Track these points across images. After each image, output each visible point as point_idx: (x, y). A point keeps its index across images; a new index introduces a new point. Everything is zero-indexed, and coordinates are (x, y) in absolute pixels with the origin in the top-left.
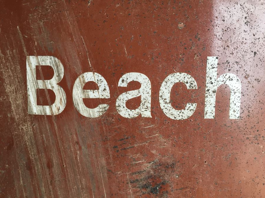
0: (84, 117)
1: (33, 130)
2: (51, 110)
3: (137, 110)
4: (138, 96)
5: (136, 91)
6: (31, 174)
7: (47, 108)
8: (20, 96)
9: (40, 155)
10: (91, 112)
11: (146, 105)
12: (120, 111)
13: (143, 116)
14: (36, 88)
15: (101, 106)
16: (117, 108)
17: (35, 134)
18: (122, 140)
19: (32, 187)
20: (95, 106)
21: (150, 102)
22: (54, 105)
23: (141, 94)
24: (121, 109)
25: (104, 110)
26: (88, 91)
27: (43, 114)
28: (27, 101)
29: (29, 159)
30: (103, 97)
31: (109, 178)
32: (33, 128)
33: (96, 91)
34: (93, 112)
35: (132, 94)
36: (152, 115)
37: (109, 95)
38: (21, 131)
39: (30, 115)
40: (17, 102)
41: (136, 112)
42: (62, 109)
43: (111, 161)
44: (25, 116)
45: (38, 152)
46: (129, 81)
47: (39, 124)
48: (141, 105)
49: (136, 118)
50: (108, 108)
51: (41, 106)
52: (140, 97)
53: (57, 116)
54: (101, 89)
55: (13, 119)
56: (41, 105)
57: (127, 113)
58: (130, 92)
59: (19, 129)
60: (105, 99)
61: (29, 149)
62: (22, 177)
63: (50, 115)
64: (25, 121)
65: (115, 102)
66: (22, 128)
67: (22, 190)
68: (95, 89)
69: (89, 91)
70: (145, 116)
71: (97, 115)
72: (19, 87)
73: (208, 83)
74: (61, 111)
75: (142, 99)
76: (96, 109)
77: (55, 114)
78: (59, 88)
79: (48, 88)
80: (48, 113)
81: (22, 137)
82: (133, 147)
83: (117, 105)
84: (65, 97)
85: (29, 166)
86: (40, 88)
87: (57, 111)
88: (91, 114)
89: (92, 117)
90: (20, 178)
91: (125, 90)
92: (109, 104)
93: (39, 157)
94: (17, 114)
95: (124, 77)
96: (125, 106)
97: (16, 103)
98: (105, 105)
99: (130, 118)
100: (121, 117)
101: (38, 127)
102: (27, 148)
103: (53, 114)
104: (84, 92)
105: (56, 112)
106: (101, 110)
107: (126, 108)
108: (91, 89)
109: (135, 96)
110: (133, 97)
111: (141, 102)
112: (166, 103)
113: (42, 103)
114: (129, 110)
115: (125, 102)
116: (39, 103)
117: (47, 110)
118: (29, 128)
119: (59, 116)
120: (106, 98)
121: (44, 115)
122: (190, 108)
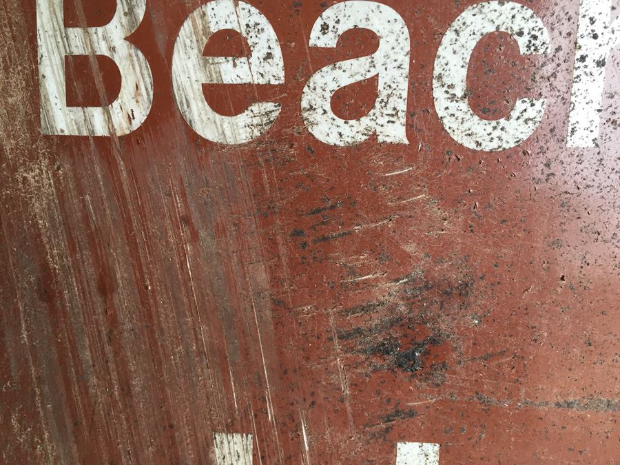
0: (206, 142)
1: (57, 181)
2: (109, 119)
3: (365, 121)
4: (369, 76)
5: (362, 59)
6: (53, 311)
7: (96, 113)
8: (16, 80)
9: (78, 256)
10: (226, 125)
11: (391, 105)
12: (312, 124)
13: (381, 139)
14: (63, 55)
15: (256, 108)
16: (305, 115)
17: (61, 195)
18: (319, 211)
19: (54, 349)
20: (239, 109)
21: (405, 95)
22: (116, 104)
23: (379, 69)
24: (317, 116)
25: (265, 119)
26: (217, 60)
27: (85, 133)
28: (39, 96)
29: (45, 267)
30: (262, 81)
31: (278, 323)
32: (55, 175)
33: (243, 59)
34: (233, 127)
35: (350, 72)
36: (409, 136)
37: (282, 74)
38: (21, 186)
39: (47, 137)
40: (10, 100)
41: (362, 128)
42: (140, 117)
43: (285, 273)
44: (34, 141)
45: (73, 249)
46: (342, 29)
47: (73, 164)
48: (377, 105)
49: (361, 144)
50: (275, 114)
51: (80, 108)
52: (375, 79)
53: (125, 139)
54: (258, 53)
56: (77, 105)
57: (335, 131)
58: (346, 64)
59: (15, 181)
60: (269, 86)
61: (45, 240)
62: (26, 321)
63: (106, 134)
64: (33, 156)
65: (298, 96)
66: (25, 178)
67: (27, 360)
68: (241, 54)
69: (221, 59)
70: (388, 140)
71: (243, 136)
72: (14, 55)
73: (582, 37)
74: (136, 124)
75: (380, 87)
76: (243, 119)
77: (119, 134)
78: (132, 51)
79: (98, 53)
80: (101, 130)
81: (26, 204)
82: (350, 233)
83: (304, 104)
84: (149, 80)
85: (47, 290)
86: (76, 52)
87: (125, 124)
88: (228, 133)
89: (231, 141)
90: (20, 324)
91: (329, 57)
92: (281, 102)
93: (75, 262)
94: (9, 136)
95: (329, 14)
96: (328, 107)
97: (6, 103)
98: (270, 106)
99: (342, 144)
100: (317, 141)
101: (70, 174)
102: (39, 235)
103: (113, 134)
104: (206, 62)
105: (122, 127)
106: (256, 121)
107: (331, 114)
108: (226, 56)
109: (359, 78)
110: (352, 81)
111: (377, 96)
112: (453, 98)
113: (80, 99)
114: (340, 122)
115: (328, 95)
116: (71, 101)
117: (97, 121)
118: (44, 176)
119: (130, 140)
120: (273, 82)
121: (86, 138)
122: (526, 115)
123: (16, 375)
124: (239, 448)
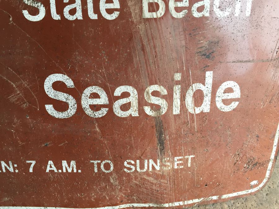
0: (174, 18)
1: (146, 27)
2: (157, 15)
3: (202, 13)
4: (203, 4)
5: (202, 1)
6: (144, 52)
7: (154, 13)
8: (137, 7)
9: (150, 42)
10: (178, 15)
11: (207, 10)
12: (193, 14)
13: (205, 16)
14: (148, 2)
15: (183, 11)
16: (192, 12)
17: (146, 31)
18: (194, 30)
19: (144, 60)
20: (181, 11)
21: (209, 8)
22: (158, 11)
23: (205, 3)
24: (194, 12)
25: (185, 13)
26: (177, 2)
27: (152, 17)
28: (142, 10)
29: (143, 45)
30: (185, 6)
31: (186, 51)
32: (145, 26)
33: (182, 2)
34: (179, 15)
36: (210, 15)
37: (188, 5)
38: (137, 29)
39: (144, 19)
40: (136, 11)
41: (202, 14)
42: (163, 14)
43: (188, 42)
44: (141, 20)
45: (149, 40)
47: (149, 24)
48: (205, 10)
49: (202, 17)
50: (187, 12)
51: (151, 13)
52: (204, 5)
53: (160, 18)
54: (184, 1)
55: (132, 22)
56: (150, 12)
57: (197, 15)
58: (199, 2)
59: (136, 28)
60: (186, 7)
61: (143, 39)
62: (138, 56)
63: (156, 17)
64: (140, 23)
65: (191, 8)
66: (138, 27)
67: (138, 63)
68: (181, 1)
69: (178, 2)
70: (206, 16)
71: (181, 17)
72: (137, 2)
74: (162, 15)
75: (205, 6)
76: (181, 13)
77: (159, 17)
78: (162, 1)
79: (155, 2)
80: (155, 17)
81: (139, 32)
82: (199, 34)
83: (192, 10)
84: (165, 7)
85: (143, 49)
86: (151, 2)
87: (160, 15)
88: (178, 16)
89: (179, 18)
90: (137, 56)
91: (196, 1)
92: (188, 10)
93: (149, 43)
94: (135, 19)
96: (196, 10)
97: (135, 12)
98: (186, 11)
99: (198, 17)
100: (194, 17)
101: (149, 26)
102: (141, 38)
103: (157, 17)
104: (175, 3)
105: (159, 16)
106: (184, 13)
107: (197, 12)
108: (179, 2)
109: (202, 5)
110: (200, 5)
111: (204, 8)
112: (217, 8)
113: (151, 11)
114: (198, 13)
115: (196, 8)
116: (149, 11)
117: (154, 15)
118: (143, 26)
119: (162, 18)
120: (187, 6)
121: (152, 18)
122: (228, 11)
123: (136, 67)
124: (179, 76)
